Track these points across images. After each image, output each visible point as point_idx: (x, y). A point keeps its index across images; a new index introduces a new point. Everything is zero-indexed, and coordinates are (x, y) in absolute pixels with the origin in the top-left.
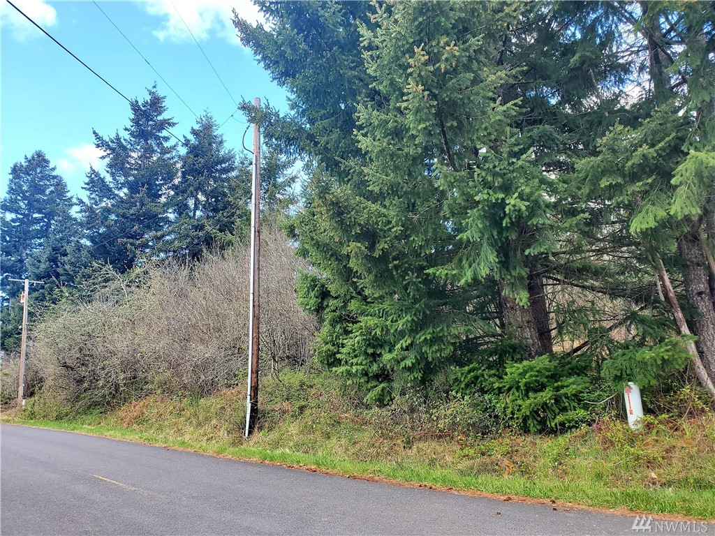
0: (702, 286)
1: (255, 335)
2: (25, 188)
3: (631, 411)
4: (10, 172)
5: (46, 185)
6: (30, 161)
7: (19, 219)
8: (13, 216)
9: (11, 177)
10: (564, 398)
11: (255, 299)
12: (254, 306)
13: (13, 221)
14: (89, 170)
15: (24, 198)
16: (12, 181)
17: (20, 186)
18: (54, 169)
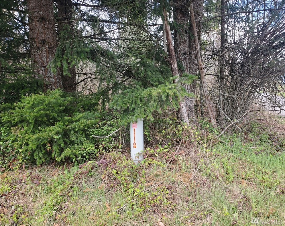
3: (135, 144)
10: (72, 132)
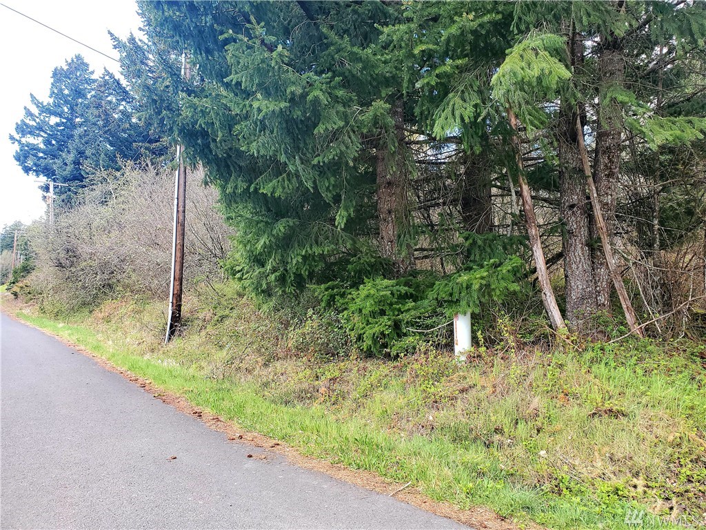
0: (576, 197)
1: (178, 242)
2: (66, 92)
4: (52, 75)
5: (86, 88)
6: (70, 64)
7: (63, 123)
8: (57, 120)
9: (52, 80)
11: (180, 204)
12: (178, 211)
13: (58, 125)
14: (103, 71)
15: (66, 102)
16: (52, 84)
17: (61, 90)
18: (92, 73)
